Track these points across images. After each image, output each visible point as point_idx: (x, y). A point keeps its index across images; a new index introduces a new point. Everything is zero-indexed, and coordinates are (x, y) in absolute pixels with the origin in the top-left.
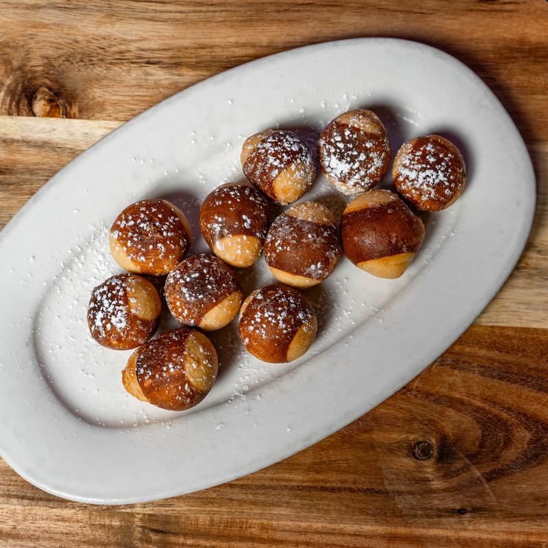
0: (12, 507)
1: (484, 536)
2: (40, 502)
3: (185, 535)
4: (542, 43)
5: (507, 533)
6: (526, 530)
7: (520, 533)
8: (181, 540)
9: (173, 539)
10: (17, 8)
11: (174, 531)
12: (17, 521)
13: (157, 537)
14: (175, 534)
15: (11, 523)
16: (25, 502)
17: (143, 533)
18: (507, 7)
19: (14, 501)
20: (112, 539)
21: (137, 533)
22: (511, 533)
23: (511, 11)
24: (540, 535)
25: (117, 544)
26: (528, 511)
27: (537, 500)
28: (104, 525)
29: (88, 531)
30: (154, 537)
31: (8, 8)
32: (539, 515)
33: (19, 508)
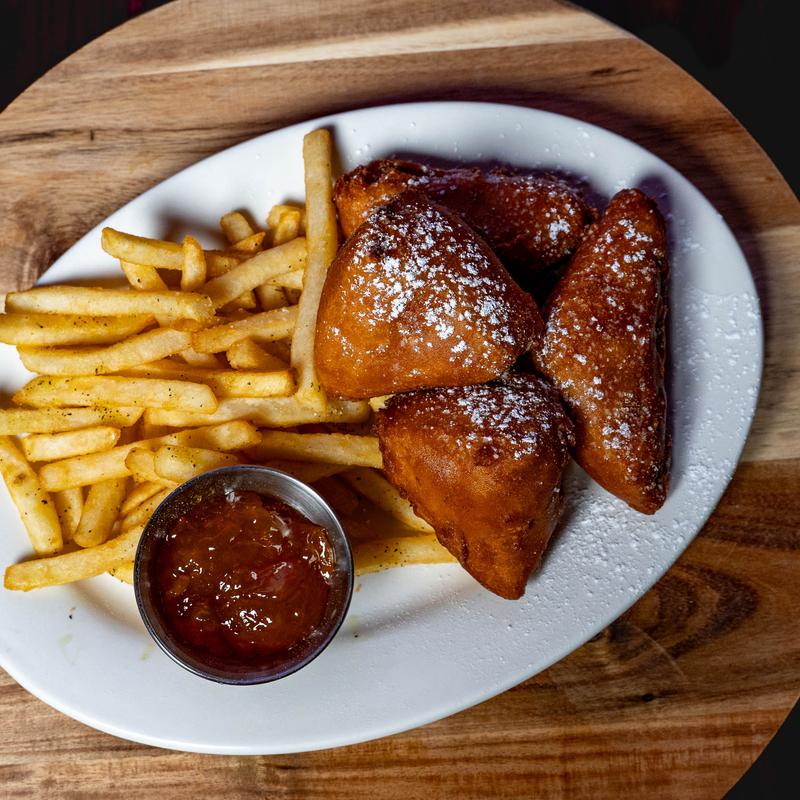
0: (106, 762)
1: (679, 724)
2: (139, 751)
3: (319, 768)
4: (675, 116)
5: (706, 717)
6: (730, 710)
7: (722, 715)
8: (315, 774)
9: (304, 775)
10: (29, 157)
11: (303, 765)
12: (115, 777)
13: (285, 775)
14: (306, 768)
15: (107, 781)
16: (122, 753)
17: (268, 772)
18: (626, 77)
19: (109, 754)
20: (232, 784)
21: (261, 774)
22: (712, 716)
23: (632, 81)
24: (747, 714)
25: (239, 789)
26: (729, 687)
27: (738, 672)
28: (220, 769)
29: (201, 778)
30: (282, 775)
31: (19, 159)
32: (743, 690)
33: (114, 761)
